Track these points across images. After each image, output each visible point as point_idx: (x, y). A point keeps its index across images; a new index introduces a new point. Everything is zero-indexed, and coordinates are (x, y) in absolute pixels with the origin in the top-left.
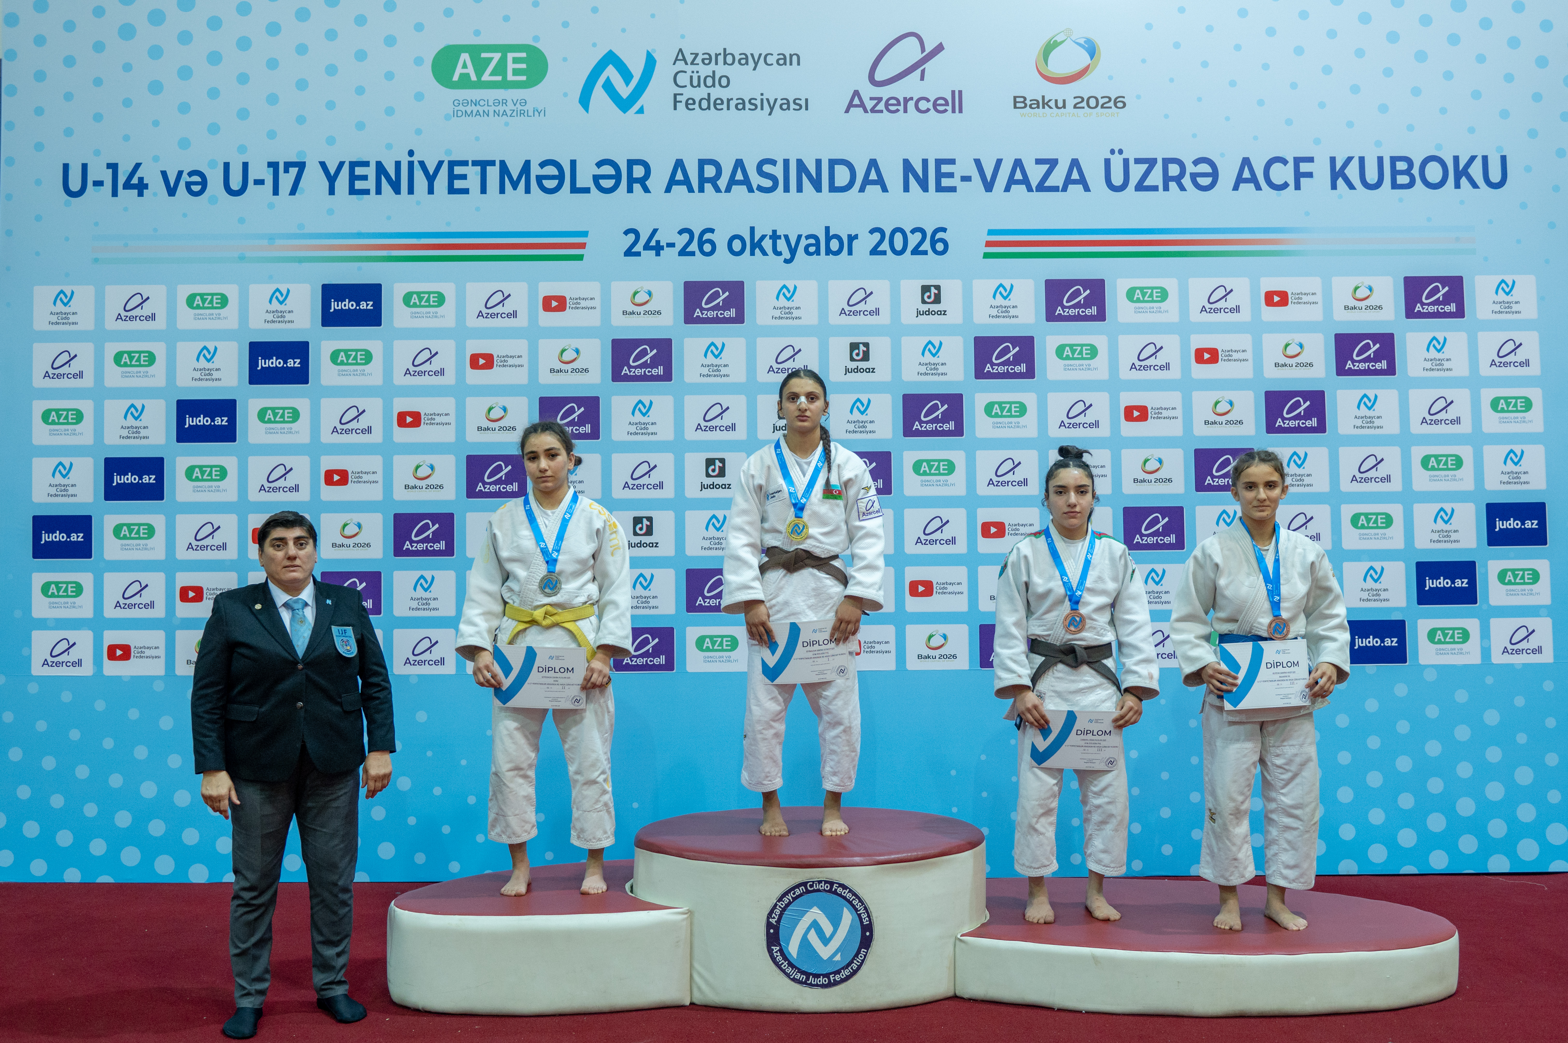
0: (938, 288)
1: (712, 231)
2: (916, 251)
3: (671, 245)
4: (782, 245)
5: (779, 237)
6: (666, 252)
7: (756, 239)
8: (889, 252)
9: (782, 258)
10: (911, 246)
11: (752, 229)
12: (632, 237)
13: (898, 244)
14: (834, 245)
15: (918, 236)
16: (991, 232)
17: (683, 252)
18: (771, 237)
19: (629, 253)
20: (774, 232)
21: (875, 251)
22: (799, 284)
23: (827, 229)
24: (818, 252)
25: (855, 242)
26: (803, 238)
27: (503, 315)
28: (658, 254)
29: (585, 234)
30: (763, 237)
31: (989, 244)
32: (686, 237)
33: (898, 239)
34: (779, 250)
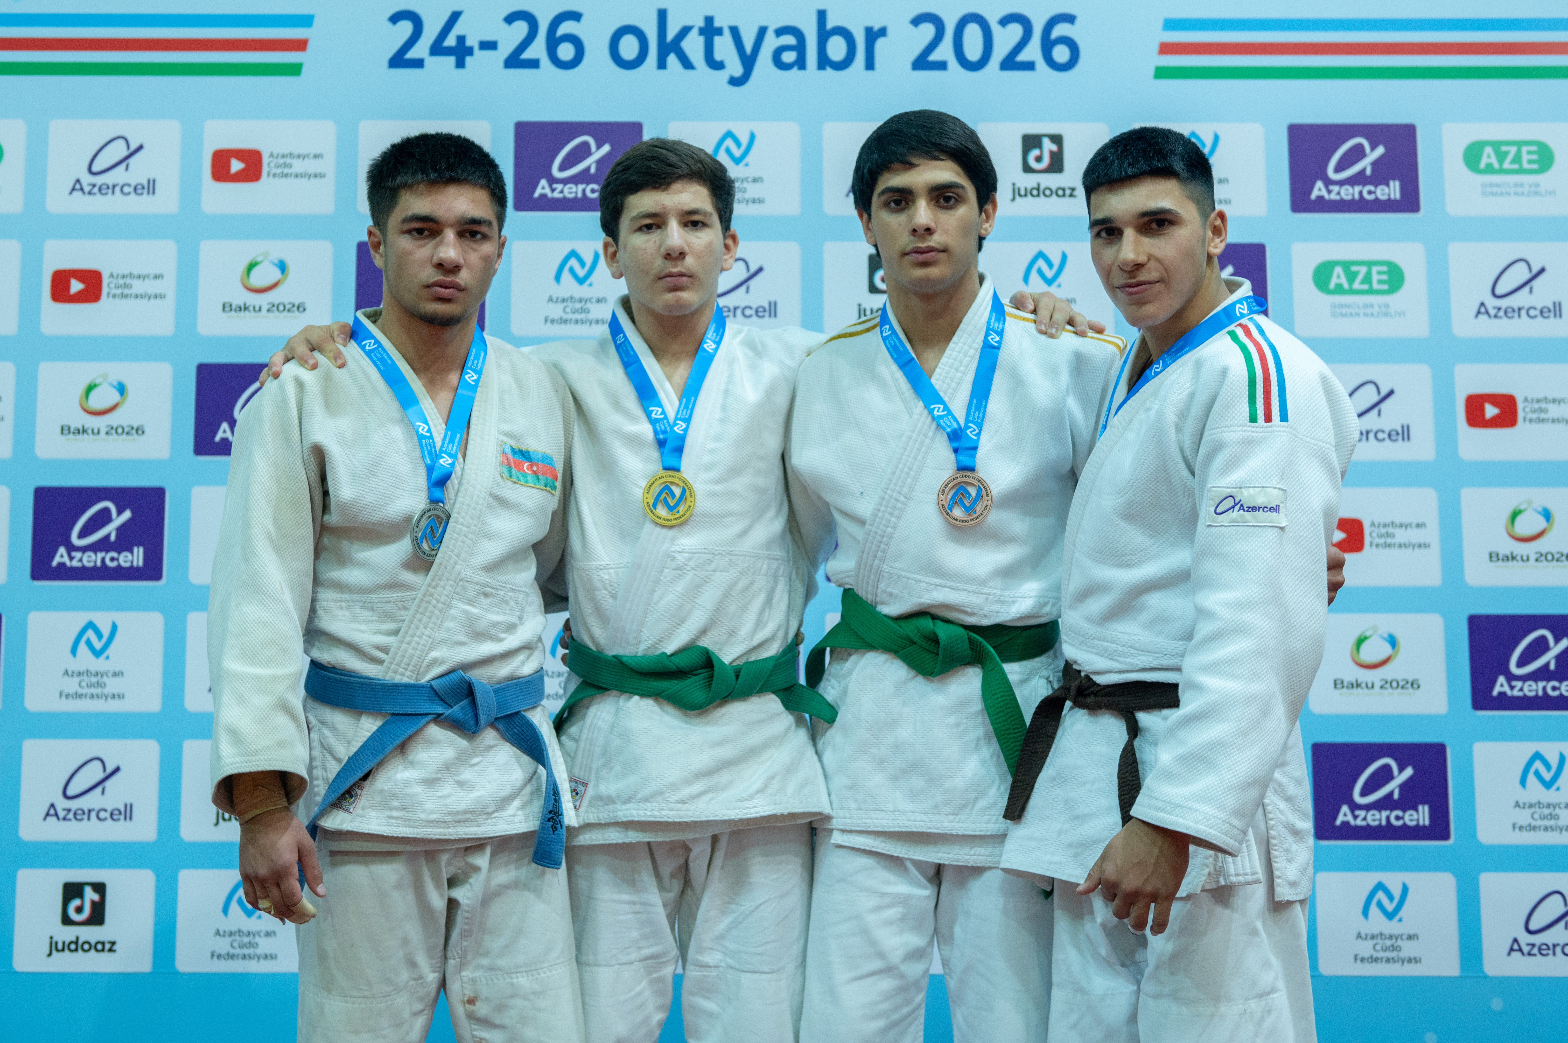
0: (1057, 139)
1: (576, 16)
2: (1010, 63)
3: (489, 45)
4: (724, 47)
5: (719, 31)
6: (478, 60)
7: (671, 35)
8: (953, 63)
9: (723, 76)
10: (1000, 51)
11: (662, 15)
12: (406, 28)
13: (973, 48)
14: (837, 48)
15: (1015, 31)
16: (1170, 24)
17: (514, 61)
18: (702, 31)
19: (399, 61)
20: (709, 20)
21: (922, 63)
22: (759, 128)
23: (822, 16)
24: (801, 63)
25: (880, 44)
26: (770, 35)
27: (126, 189)
28: (460, 64)
29: (306, 21)
30: (685, 31)
31: (1166, 49)
32: (521, 28)
33: (973, 36)
34: (718, 57)
